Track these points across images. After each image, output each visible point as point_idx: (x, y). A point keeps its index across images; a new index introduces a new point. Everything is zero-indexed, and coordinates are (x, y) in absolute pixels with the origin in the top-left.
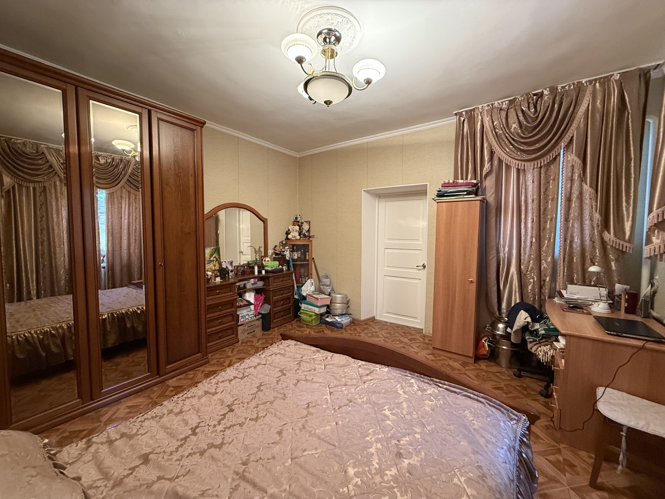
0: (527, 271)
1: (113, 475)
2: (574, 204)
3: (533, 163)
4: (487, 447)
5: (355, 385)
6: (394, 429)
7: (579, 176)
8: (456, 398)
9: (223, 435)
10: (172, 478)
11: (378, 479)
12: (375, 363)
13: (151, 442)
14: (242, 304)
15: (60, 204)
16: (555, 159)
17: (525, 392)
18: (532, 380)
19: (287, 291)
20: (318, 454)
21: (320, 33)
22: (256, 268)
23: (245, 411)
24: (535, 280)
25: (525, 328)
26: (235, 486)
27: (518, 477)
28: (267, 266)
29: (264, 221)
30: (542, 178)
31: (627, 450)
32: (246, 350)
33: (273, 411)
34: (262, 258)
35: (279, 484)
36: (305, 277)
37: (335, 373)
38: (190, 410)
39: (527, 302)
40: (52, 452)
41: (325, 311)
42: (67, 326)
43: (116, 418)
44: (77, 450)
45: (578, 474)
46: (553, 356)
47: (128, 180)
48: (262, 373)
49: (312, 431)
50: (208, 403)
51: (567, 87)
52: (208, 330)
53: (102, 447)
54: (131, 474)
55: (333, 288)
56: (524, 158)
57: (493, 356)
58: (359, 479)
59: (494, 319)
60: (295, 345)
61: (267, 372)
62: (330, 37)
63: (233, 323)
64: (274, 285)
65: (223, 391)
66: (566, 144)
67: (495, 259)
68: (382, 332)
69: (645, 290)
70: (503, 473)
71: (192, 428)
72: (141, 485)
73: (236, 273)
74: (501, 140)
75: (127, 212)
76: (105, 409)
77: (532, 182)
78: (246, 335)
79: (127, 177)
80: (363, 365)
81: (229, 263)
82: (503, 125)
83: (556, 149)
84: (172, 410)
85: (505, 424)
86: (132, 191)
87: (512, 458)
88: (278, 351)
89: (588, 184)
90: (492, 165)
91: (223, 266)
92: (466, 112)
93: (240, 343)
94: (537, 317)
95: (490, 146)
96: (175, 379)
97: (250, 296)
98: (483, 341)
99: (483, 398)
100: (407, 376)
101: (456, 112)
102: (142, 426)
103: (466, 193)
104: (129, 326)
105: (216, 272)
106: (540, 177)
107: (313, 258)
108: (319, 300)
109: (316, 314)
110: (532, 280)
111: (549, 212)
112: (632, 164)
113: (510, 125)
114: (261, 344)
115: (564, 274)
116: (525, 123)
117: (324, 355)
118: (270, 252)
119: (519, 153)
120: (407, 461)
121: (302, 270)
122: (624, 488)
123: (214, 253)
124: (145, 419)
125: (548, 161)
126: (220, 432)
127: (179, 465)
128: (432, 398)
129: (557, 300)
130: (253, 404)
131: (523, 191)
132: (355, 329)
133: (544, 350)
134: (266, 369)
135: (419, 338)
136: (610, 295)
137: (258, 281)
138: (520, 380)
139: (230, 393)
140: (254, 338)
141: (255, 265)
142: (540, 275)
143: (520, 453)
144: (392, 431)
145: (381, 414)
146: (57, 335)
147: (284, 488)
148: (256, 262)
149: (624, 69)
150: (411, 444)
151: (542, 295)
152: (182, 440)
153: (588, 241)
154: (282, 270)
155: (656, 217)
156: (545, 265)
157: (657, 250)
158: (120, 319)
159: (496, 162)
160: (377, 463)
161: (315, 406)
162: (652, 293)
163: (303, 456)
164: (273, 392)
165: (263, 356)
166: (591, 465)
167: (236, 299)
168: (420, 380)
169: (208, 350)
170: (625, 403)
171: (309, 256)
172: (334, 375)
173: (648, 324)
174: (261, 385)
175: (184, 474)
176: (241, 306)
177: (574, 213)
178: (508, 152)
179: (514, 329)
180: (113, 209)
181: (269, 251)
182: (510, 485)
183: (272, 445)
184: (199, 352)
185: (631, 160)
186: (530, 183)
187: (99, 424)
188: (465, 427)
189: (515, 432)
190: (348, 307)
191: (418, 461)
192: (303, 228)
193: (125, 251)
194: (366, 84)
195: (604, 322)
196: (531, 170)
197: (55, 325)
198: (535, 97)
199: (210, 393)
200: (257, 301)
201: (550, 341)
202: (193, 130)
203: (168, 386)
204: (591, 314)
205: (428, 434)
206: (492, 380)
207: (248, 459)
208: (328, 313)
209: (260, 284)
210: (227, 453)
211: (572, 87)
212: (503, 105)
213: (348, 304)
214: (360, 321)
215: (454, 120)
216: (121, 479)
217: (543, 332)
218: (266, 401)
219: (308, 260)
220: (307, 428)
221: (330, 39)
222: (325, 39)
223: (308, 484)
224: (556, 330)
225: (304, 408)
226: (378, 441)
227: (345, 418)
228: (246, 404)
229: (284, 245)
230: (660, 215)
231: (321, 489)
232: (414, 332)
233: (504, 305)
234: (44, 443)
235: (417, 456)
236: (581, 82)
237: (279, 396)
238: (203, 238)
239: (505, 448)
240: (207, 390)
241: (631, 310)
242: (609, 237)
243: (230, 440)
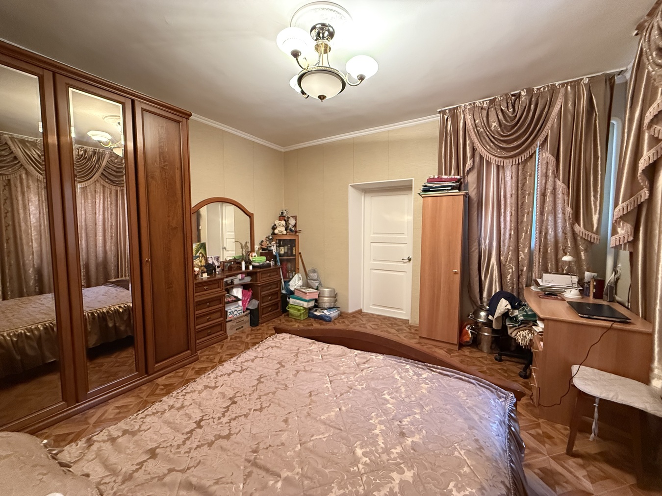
0: (506, 262)
1: (121, 470)
2: (549, 199)
3: (511, 160)
4: (481, 422)
5: (353, 373)
6: (395, 411)
7: (553, 173)
8: (450, 380)
9: (229, 426)
10: (184, 469)
11: (385, 457)
12: (371, 352)
13: (155, 437)
14: (230, 300)
15: (27, 198)
16: (531, 157)
17: (506, 375)
18: (512, 363)
19: (274, 286)
20: (326, 438)
21: (314, 28)
22: (243, 263)
23: (248, 403)
24: (514, 270)
25: (506, 315)
26: (249, 472)
27: (509, 447)
28: (254, 261)
29: (250, 216)
30: (520, 174)
31: (599, 420)
32: (236, 345)
33: (276, 401)
34: (248, 254)
35: (291, 468)
36: (292, 272)
37: (333, 363)
38: (191, 404)
39: (506, 291)
40: (54, 452)
41: (314, 305)
42: (44, 328)
43: (105, 419)
44: (77, 450)
45: (555, 444)
46: (531, 340)
47: (102, 173)
48: (260, 366)
49: (317, 417)
50: (209, 397)
51: (542, 89)
52: (197, 327)
53: (104, 444)
54: (140, 468)
55: (320, 282)
56: (503, 155)
57: (476, 343)
58: (368, 459)
59: (475, 308)
60: (290, 338)
61: (266, 365)
62: (323, 33)
63: (222, 319)
64: (262, 280)
65: (223, 384)
66: (541, 142)
67: (477, 251)
68: (370, 324)
69: (610, 277)
70: (497, 444)
71: (196, 421)
72: (153, 478)
73: (222, 268)
74: (482, 138)
75: (101, 208)
76: (93, 410)
77: (510, 178)
78: (234, 331)
79: (101, 170)
80: (359, 354)
81: (216, 259)
82: (484, 124)
83: (533, 147)
84: (172, 405)
85: (495, 402)
86: (107, 185)
87: (503, 431)
88: (273, 345)
89: (561, 180)
90: (474, 162)
91: (209, 262)
92: (450, 110)
93: (229, 339)
94: (516, 304)
95: (472, 143)
96: (164, 377)
97: (237, 292)
98: (466, 328)
99: (473, 379)
100: (402, 362)
101: (440, 110)
102: (144, 423)
103: (450, 188)
104: (111, 325)
105: (202, 268)
106: (518, 173)
107: (300, 253)
108: (308, 294)
109: (305, 308)
110: (510, 270)
111: (526, 207)
112: (599, 162)
113: (490, 123)
114: (251, 339)
115: (539, 264)
116: (504, 122)
117: (320, 346)
118: (257, 247)
119: (499, 151)
120: (410, 440)
121: (289, 265)
122: (596, 454)
123: (200, 248)
124: (146, 415)
125: (525, 158)
126: (226, 423)
127: (188, 456)
128: (427, 381)
129: (533, 288)
130: (255, 396)
131: (503, 186)
132: (343, 322)
133: (523, 335)
134: (264, 361)
135: (405, 328)
136: (580, 282)
137: (245, 276)
138: (502, 364)
139: (230, 386)
140: (243, 334)
141: (242, 260)
142: (518, 266)
143: (509, 427)
144: (393, 414)
145: (382, 399)
146: (32, 336)
147: (297, 472)
148: (242, 258)
149: (592, 74)
150: (412, 424)
151: (520, 284)
152: (187, 433)
153: (561, 233)
154: (269, 265)
155: (621, 210)
156: (522, 256)
157: (622, 240)
158: (102, 318)
159: (477, 159)
160: (383, 443)
161: (317, 394)
162: (615, 280)
163: (311, 440)
164: (273, 383)
165: (259, 350)
166: (566, 436)
167: (224, 295)
168: (415, 366)
169: (197, 347)
170: (597, 378)
171: (295, 250)
172: (333, 364)
173: (613, 307)
174: (261, 377)
175: (195, 465)
176: (229, 302)
177: (548, 207)
178: (489, 150)
179: (496, 316)
180: (86, 204)
181: (255, 247)
182: (504, 454)
183: (280, 433)
184: (188, 350)
185: (598, 159)
186: (508, 179)
187: (87, 426)
188: (461, 406)
189: (504, 408)
190: (336, 301)
191: (420, 438)
192: (289, 224)
193: (101, 248)
194: (359, 80)
195: (576, 307)
196: (510, 167)
197: (30, 326)
198: (513, 98)
199: (210, 387)
200: (245, 297)
201: (528, 326)
202: (179, 122)
203: (158, 385)
204: (565, 300)
205: (427, 414)
206: (476, 365)
207: (258, 447)
208: (316, 307)
209: (248, 280)
210: (235, 443)
211: (547, 89)
212: (483, 104)
213: (335, 297)
214: (348, 314)
215: (438, 117)
216: (130, 474)
217: (522, 318)
218: (268, 392)
219: (295, 255)
220: (312, 415)
221: (323, 34)
222: (318, 34)
223: (320, 466)
224: (535, 315)
225: (306, 397)
226: (381, 422)
227: (348, 404)
228: (248, 396)
229: (270, 240)
230: (625, 208)
231: (332, 470)
232: (400, 323)
233: (485, 295)
234: (44, 444)
235: (419, 434)
236: (554, 85)
237: (280, 386)
238: (190, 234)
239: (497, 422)
240: (206, 384)
241: (598, 295)
242: (580, 229)
243: (237, 431)
